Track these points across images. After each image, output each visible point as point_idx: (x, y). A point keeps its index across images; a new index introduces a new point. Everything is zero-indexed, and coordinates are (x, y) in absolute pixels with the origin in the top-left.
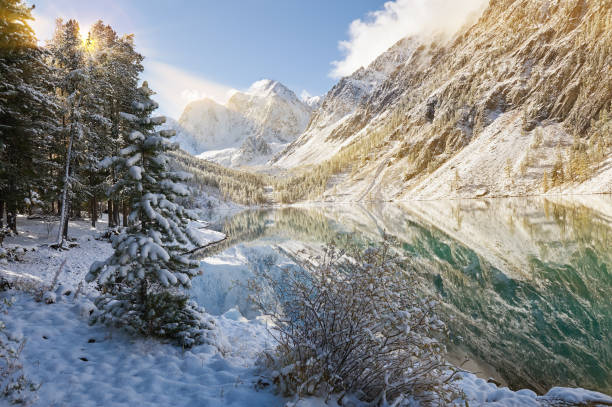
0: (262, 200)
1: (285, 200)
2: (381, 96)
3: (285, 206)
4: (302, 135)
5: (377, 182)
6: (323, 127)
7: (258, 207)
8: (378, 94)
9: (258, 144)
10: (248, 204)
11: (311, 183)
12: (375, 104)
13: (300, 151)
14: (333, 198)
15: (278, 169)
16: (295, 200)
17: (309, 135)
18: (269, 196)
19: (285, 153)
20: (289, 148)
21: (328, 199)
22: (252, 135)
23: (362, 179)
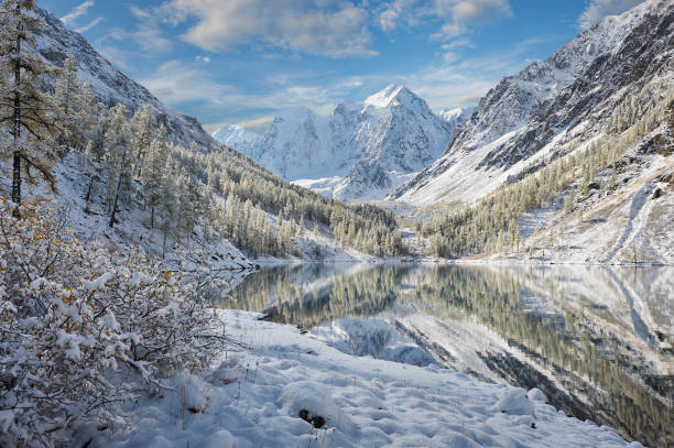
0: (401, 250)
1: (442, 252)
2: (569, 102)
3: (443, 262)
4: (439, 161)
5: (638, 226)
6: (472, 149)
7: (397, 261)
8: (563, 100)
9: (373, 171)
10: (381, 254)
11: (486, 224)
12: (559, 114)
13: (437, 183)
14: (547, 253)
15: (405, 207)
16: (460, 251)
17: (451, 159)
18: (411, 242)
19: (412, 184)
20: (419, 177)
21: (538, 254)
22: (363, 159)
23: (602, 221)
